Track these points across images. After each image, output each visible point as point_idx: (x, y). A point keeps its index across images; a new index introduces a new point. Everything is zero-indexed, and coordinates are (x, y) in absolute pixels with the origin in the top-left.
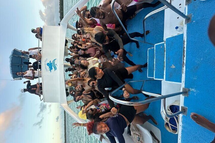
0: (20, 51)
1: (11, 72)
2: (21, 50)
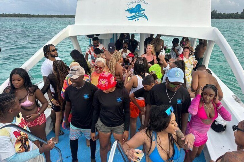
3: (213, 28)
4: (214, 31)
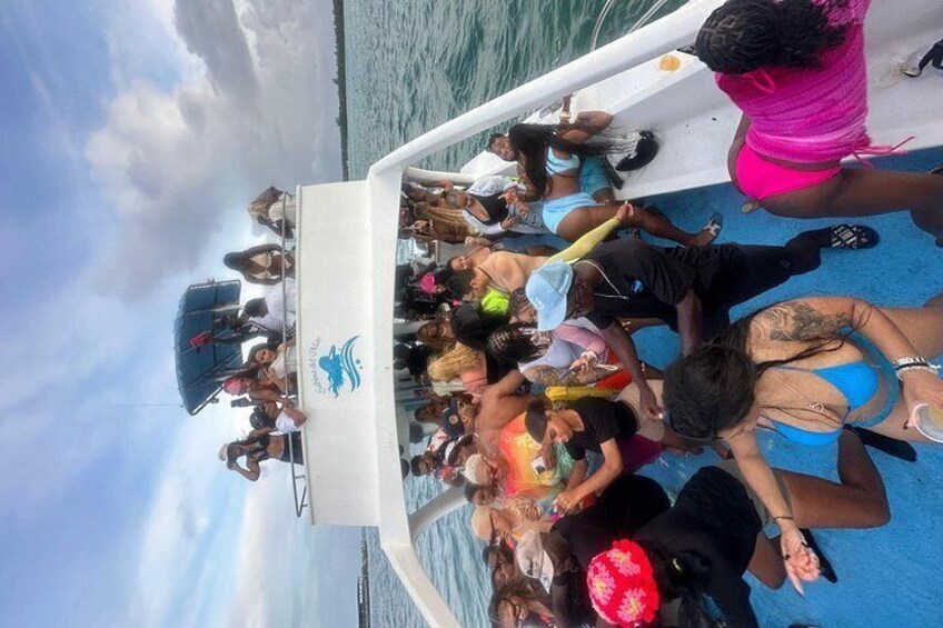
3: (371, 174)
4: (379, 174)
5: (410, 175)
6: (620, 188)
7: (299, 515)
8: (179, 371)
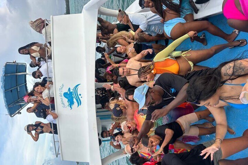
0: (14, 63)
1: (5, 106)
2: (14, 61)
5: (101, 11)
6: (197, 13)
7: (57, 157)
8: (5, 99)
